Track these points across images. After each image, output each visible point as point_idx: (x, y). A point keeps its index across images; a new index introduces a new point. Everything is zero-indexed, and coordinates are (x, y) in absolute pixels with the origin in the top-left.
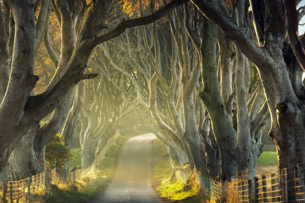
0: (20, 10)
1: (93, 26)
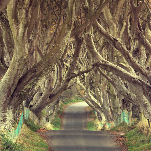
1: (70, 73)
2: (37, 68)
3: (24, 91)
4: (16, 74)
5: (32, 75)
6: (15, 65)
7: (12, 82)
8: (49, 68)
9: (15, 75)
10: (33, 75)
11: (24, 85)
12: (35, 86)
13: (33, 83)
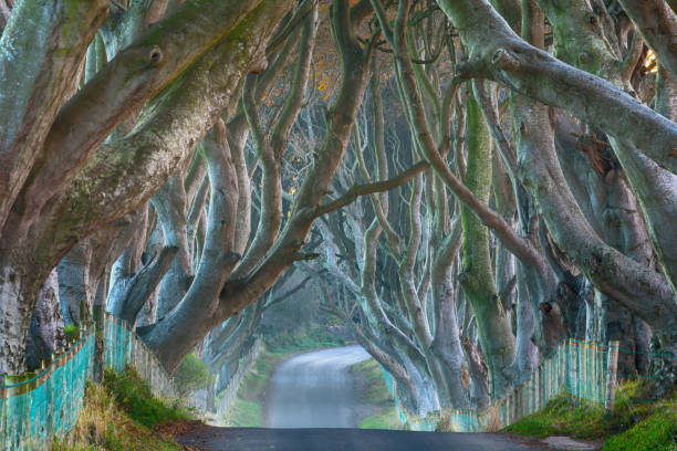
0: (219, 166)
1: (313, 190)
2: (163, 49)
3: (86, 179)
4: (40, 77)
5: (134, 84)
6: (35, 27)
7: (19, 121)
8: (232, 58)
9: (36, 82)
10: (139, 89)
11: (85, 148)
12: (149, 154)
13: (142, 139)
